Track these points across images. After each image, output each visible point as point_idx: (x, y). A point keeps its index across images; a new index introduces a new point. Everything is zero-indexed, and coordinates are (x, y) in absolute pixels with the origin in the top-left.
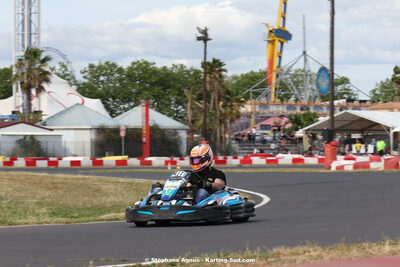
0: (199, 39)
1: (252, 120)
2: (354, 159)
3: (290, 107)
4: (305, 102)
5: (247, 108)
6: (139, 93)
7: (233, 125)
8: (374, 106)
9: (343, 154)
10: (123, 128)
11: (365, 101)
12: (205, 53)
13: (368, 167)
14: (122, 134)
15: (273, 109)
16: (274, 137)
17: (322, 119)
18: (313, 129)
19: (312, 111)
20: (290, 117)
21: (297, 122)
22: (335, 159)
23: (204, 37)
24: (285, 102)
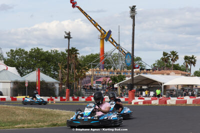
0: (66, 37)
1: (92, 79)
2: (144, 99)
3: (111, 72)
4: (119, 70)
5: (89, 73)
6: (35, 65)
7: (82, 81)
8: (154, 72)
9: (138, 96)
10: (27, 82)
11: (149, 70)
12: (69, 45)
13: (151, 103)
14: (26, 85)
15: (103, 73)
16: (103, 87)
17: (127, 79)
18: (123, 84)
19: (122, 74)
20: (111, 77)
21: (115, 80)
22: (134, 99)
23: (68, 37)
24: (109, 70)
